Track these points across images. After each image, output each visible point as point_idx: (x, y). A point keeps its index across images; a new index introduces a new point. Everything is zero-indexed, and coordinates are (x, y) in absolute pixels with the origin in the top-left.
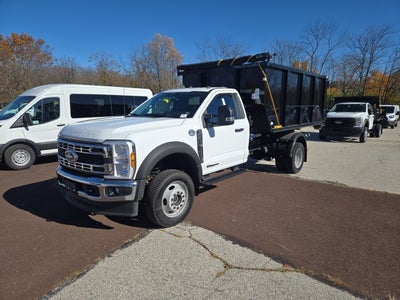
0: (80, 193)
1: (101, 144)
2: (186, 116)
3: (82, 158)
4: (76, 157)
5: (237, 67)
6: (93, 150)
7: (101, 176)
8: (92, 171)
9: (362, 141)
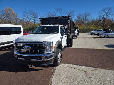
0: (32, 60)
1: (42, 43)
2: (56, 33)
3: (33, 48)
4: (30, 48)
5: (61, 19)
6: (39, 45)
7: (43, 53)
8: (39, 52)
9: (77, 38)
